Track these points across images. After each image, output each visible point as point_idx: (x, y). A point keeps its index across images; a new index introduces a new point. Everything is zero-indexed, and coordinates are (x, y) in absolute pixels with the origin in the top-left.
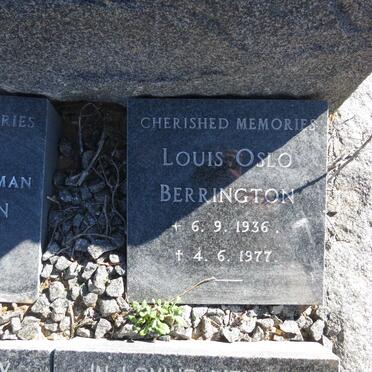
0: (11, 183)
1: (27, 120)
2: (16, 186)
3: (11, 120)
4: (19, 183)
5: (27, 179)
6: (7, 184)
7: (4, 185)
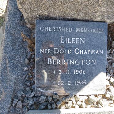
0: (97, 53)
1: (101, 30)
2: (98, 53)
3: (96, 31)
4: (99, 52)
5: (102, 51)
6: (95, 53)
7: (94, 54)
